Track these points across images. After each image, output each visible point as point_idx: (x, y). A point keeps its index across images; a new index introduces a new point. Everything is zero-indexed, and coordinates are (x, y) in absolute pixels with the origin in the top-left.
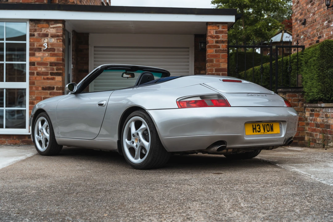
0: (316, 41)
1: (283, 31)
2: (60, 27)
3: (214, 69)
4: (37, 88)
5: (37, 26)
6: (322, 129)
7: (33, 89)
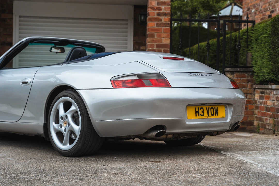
0: (268, 16)
1: (233, 4)
3: (155, 44)
6: (273, 113)
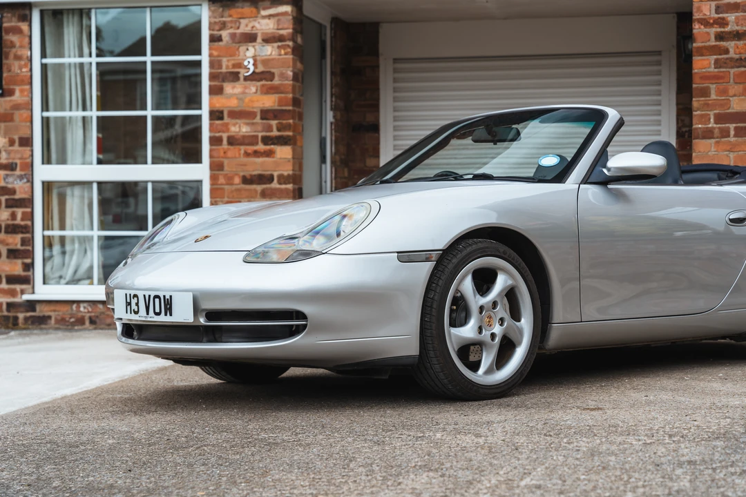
2: (285, 14)
3: (712, 114)
4: (229, 180)
5: (226, 13)
7: (219, 182)
